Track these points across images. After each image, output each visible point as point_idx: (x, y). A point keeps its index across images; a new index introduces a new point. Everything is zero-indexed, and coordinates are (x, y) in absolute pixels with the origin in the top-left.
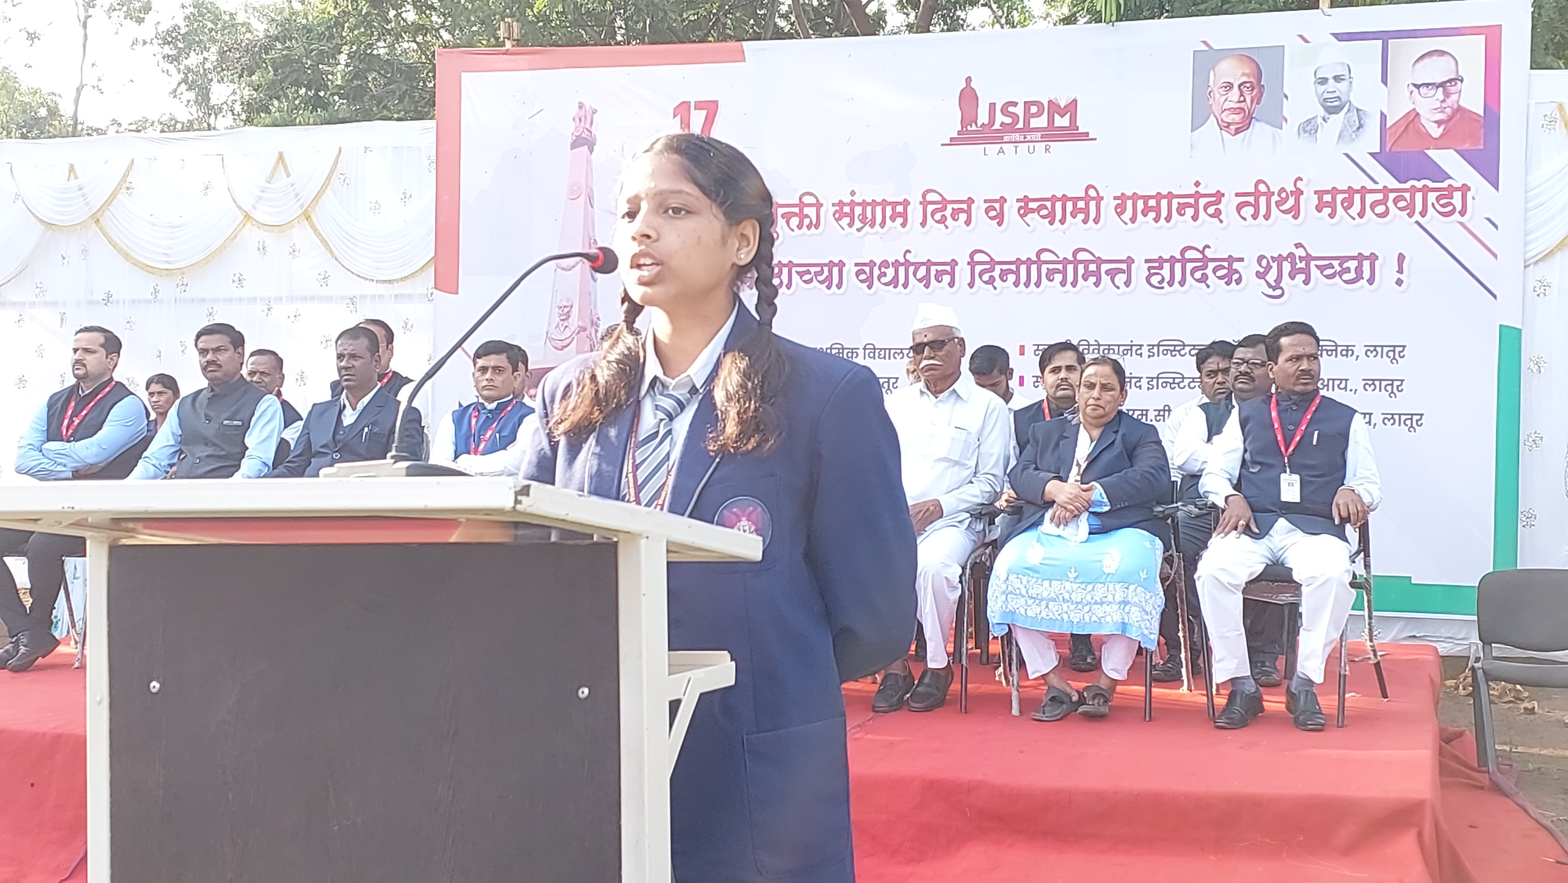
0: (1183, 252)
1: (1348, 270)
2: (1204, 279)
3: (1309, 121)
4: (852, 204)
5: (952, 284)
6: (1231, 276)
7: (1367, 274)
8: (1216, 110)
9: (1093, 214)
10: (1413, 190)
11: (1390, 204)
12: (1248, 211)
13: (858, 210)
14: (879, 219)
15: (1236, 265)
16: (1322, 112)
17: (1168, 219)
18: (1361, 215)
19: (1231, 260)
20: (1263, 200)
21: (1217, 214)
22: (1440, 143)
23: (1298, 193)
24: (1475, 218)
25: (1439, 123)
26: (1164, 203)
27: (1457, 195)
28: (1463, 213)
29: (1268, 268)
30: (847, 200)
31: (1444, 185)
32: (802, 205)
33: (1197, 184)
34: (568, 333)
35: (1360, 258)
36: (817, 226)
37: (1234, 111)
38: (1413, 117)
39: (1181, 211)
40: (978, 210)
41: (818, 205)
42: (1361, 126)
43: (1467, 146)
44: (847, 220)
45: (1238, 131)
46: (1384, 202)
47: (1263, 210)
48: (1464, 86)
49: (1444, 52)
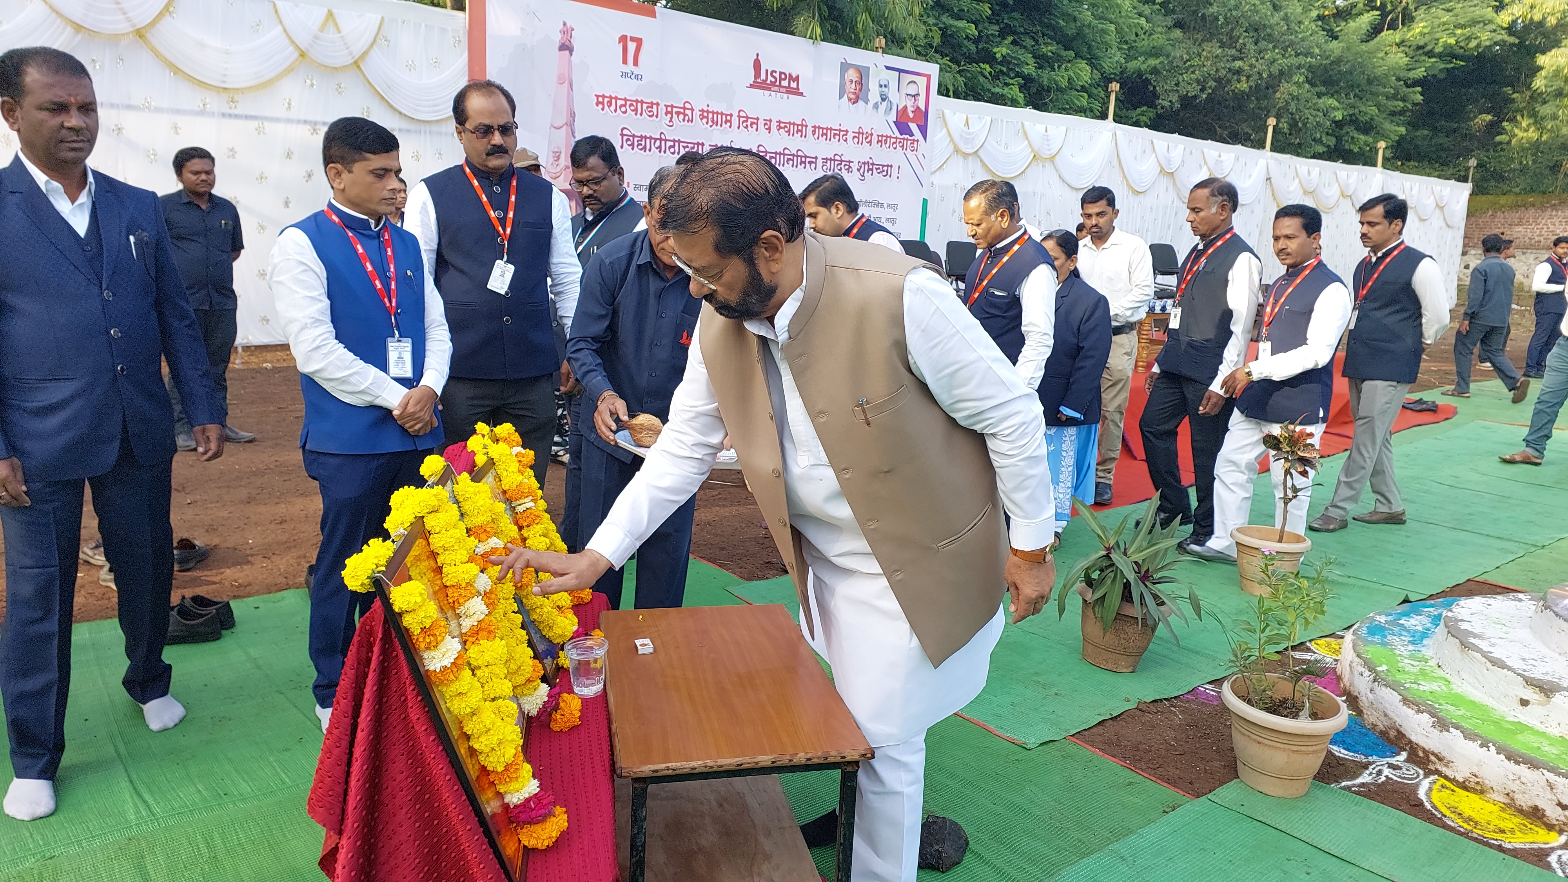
1: (884, 171)
3: (876, 103)
4: (708, 112)
7: (889, 173)
8: (847, 91)
9: (804, 133)
10: (904, 139)
12: (856, 140)
13: (710, 115)
14: (720, 122)
15: (851, 165)
16: (880, 100)
18: (889, 147)
19: (850, 162)
20: (860, 136)
22: (913, 121)
23: (872, 135)
24: (921, 154)
25: (912, 112)
26: (829, 132)
27: (915, 143)
28: (917, 151)
30: (705, 109)
31: (912, 138)
33: (840, 124)
36: (692, 121)
37: (853, 93)
38: (906, 108)
39: (834, 136)
40: (761, 123)
41: (692, 110)
42: (891, 109)
43: (919, 123)
44: (705, 120)
45: (854, 103)
46: (896, 143)
47: (860, 141)
48: (920, 98)
49: (915, 82)
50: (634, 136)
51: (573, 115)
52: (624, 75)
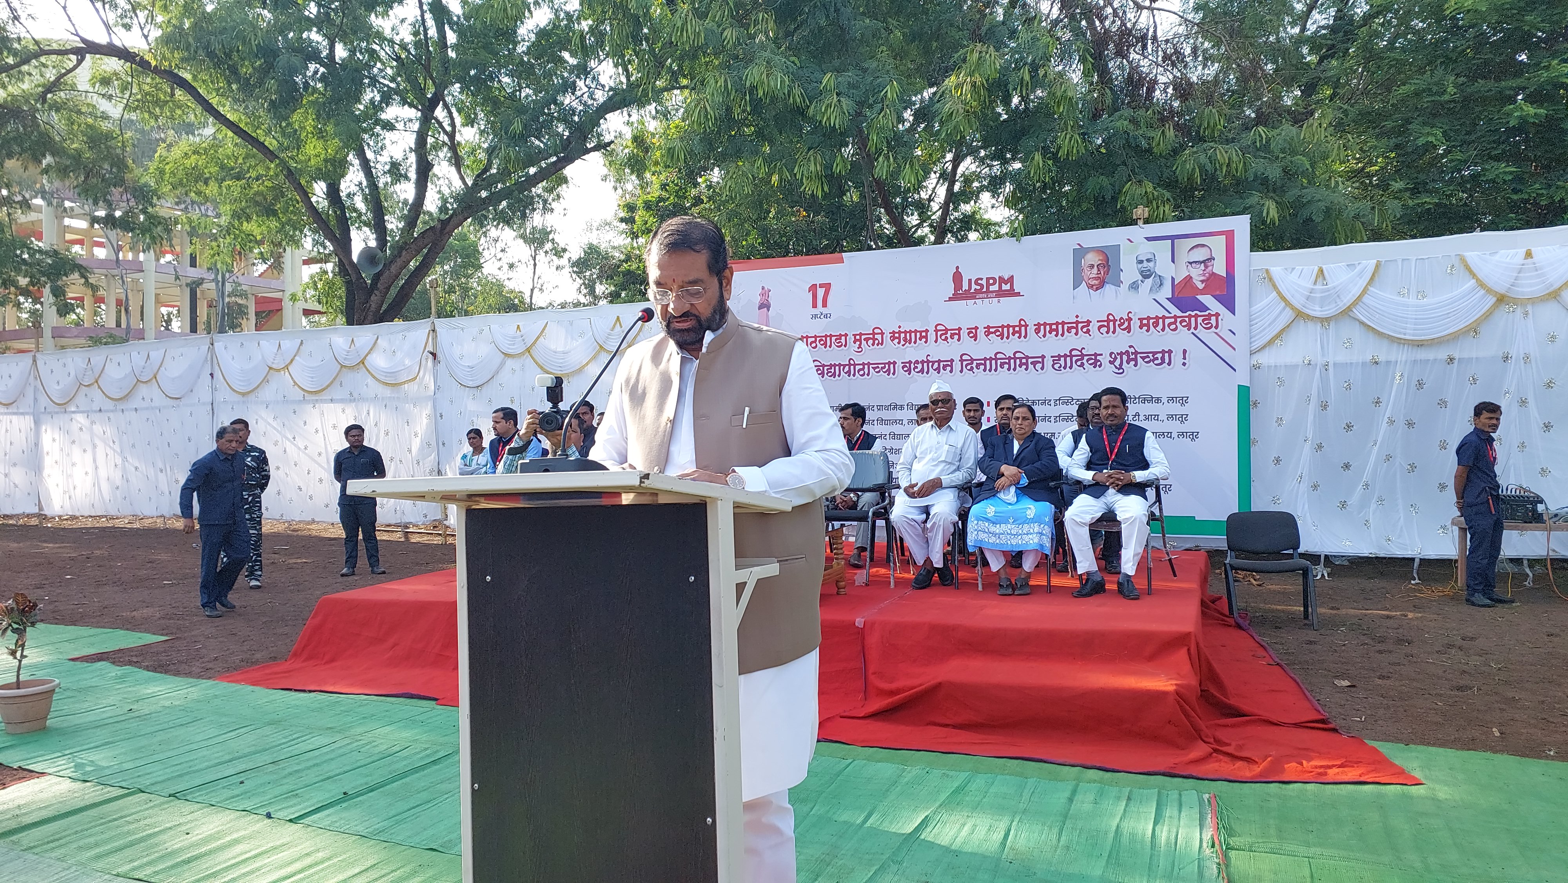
0: (1071, 351)
2: (1082, 365)
3: (1134, 283)
5: (951, 371)
6: (1096, 363)
8: (1086, 278)
9: (1023, 334)
11: (1178, 324)
12: (1104, 330)
13: (903, 335)
14: (913, 340)
15: (1098, 358)
16: (1141, 278)
17: (1062, 335)
19: (1096, 355)
21: (1088, 332)
22: (1203, 292)
23: (1130, 320)
24: (1223, 331)
25: (1202, 281)
26: (1060, 326)
29: (1115, 358)
32: (874, 334)
35: (1163, 352)
37: (1095, 279)
38: (1189, 279)
40: (964, 333)
41: (882, 334)
42: (1161, 284)
43: (1218, 293)
45: (1097, 289)
48: (1215, 262)
49: (1203, 246)
50: (824, 366)
52: (815, 316)
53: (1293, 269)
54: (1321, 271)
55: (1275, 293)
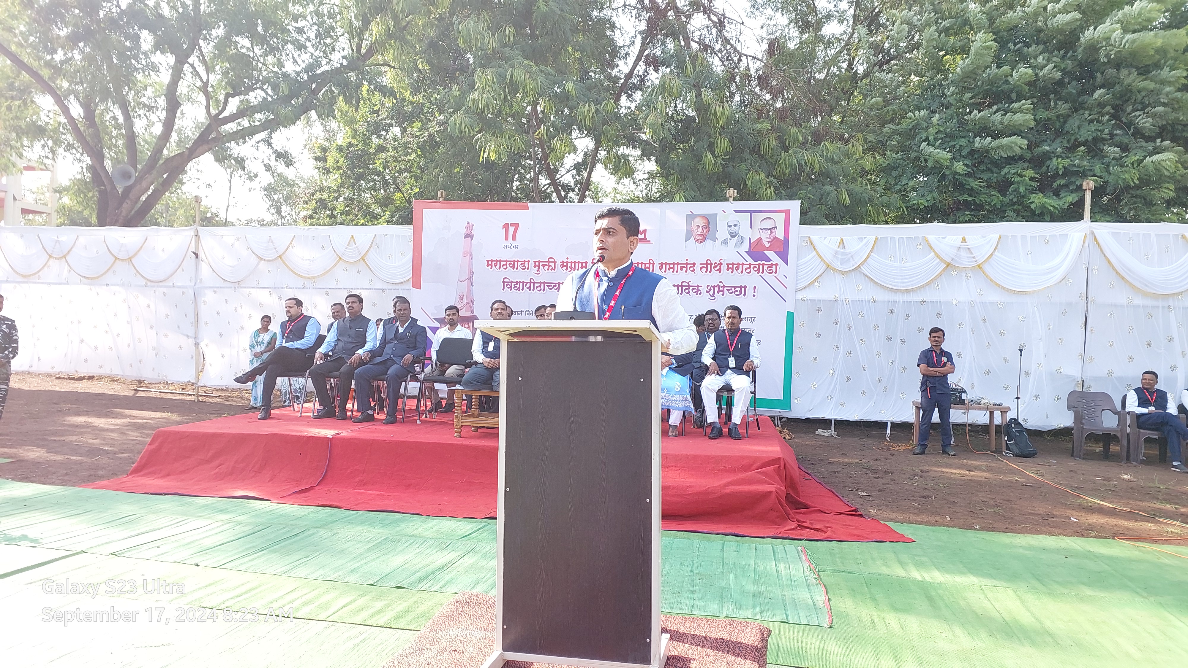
0: (682, 283)
1: (737, 291)
2: (689, 292)
3: (725, 240)
4: (567, 262)
6: (698, 292)
7: (743, 293)
8: (694, 235)
10: (759, 265)
11: (752, 269)
12: (704, 270)
13: (569, 265)
15: (699, 288)
16: (729, 237)
17: (677, 272)
18: (742, 272)
19: (698, 286)
20: (709, 266)
21: (694, 270)
22: (769, 249)
23: (721, 264)
24: (780, 275)
25: (768, 242)
26: (676, 266)
27: (774, 267)
28: (776, 273)
29: (710, 289)
30: (565, 261)
31: (770, 263)
32: (549, 262)
33: (687, 260)
34: (462, 305)
35: (741, 287)
36: (554, 270)
37: (699, 235)
38: (760, 240)
39: (681, 268)
41: (555, 262)
42: (742, 242)
43: (778, 250)
44: (565, 268)
45: (701, 242)
46: (749, 268)
47: (709, 270)
48: (777, 230)
49: (770, 218)
50: (512, 282)
51: (472, 273)
52: (506, 246)
53: (825, 238)
54: (842, 240)
55: (814, 253)
